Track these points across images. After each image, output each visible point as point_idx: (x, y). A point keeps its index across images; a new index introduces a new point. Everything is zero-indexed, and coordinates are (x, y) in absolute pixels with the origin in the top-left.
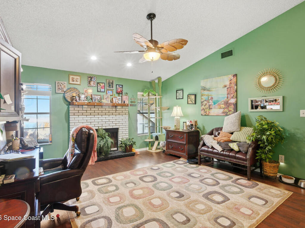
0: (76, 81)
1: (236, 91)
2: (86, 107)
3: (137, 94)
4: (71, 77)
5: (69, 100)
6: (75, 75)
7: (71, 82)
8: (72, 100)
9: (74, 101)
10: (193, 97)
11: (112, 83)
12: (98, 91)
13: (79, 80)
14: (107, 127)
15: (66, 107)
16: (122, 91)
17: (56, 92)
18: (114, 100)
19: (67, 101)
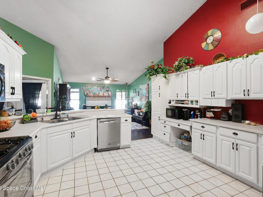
0: (89, 87)
1: (148, 91)
2: (92, 97)
3: (116, 91)
4: (87, 85)
5: (86, 94)
6: (88, 84)
7: (87, 87)
8: (87, 94)
9: (88, 95)
10: (138, 92)
11: (104, 87)
12: (98, 90)
13: (90, 86)
14: (101, 106)
15: (85, 97)
16: (109, 90)
17: (82, 91)
18: (104, 94)
19: (85, 95)
